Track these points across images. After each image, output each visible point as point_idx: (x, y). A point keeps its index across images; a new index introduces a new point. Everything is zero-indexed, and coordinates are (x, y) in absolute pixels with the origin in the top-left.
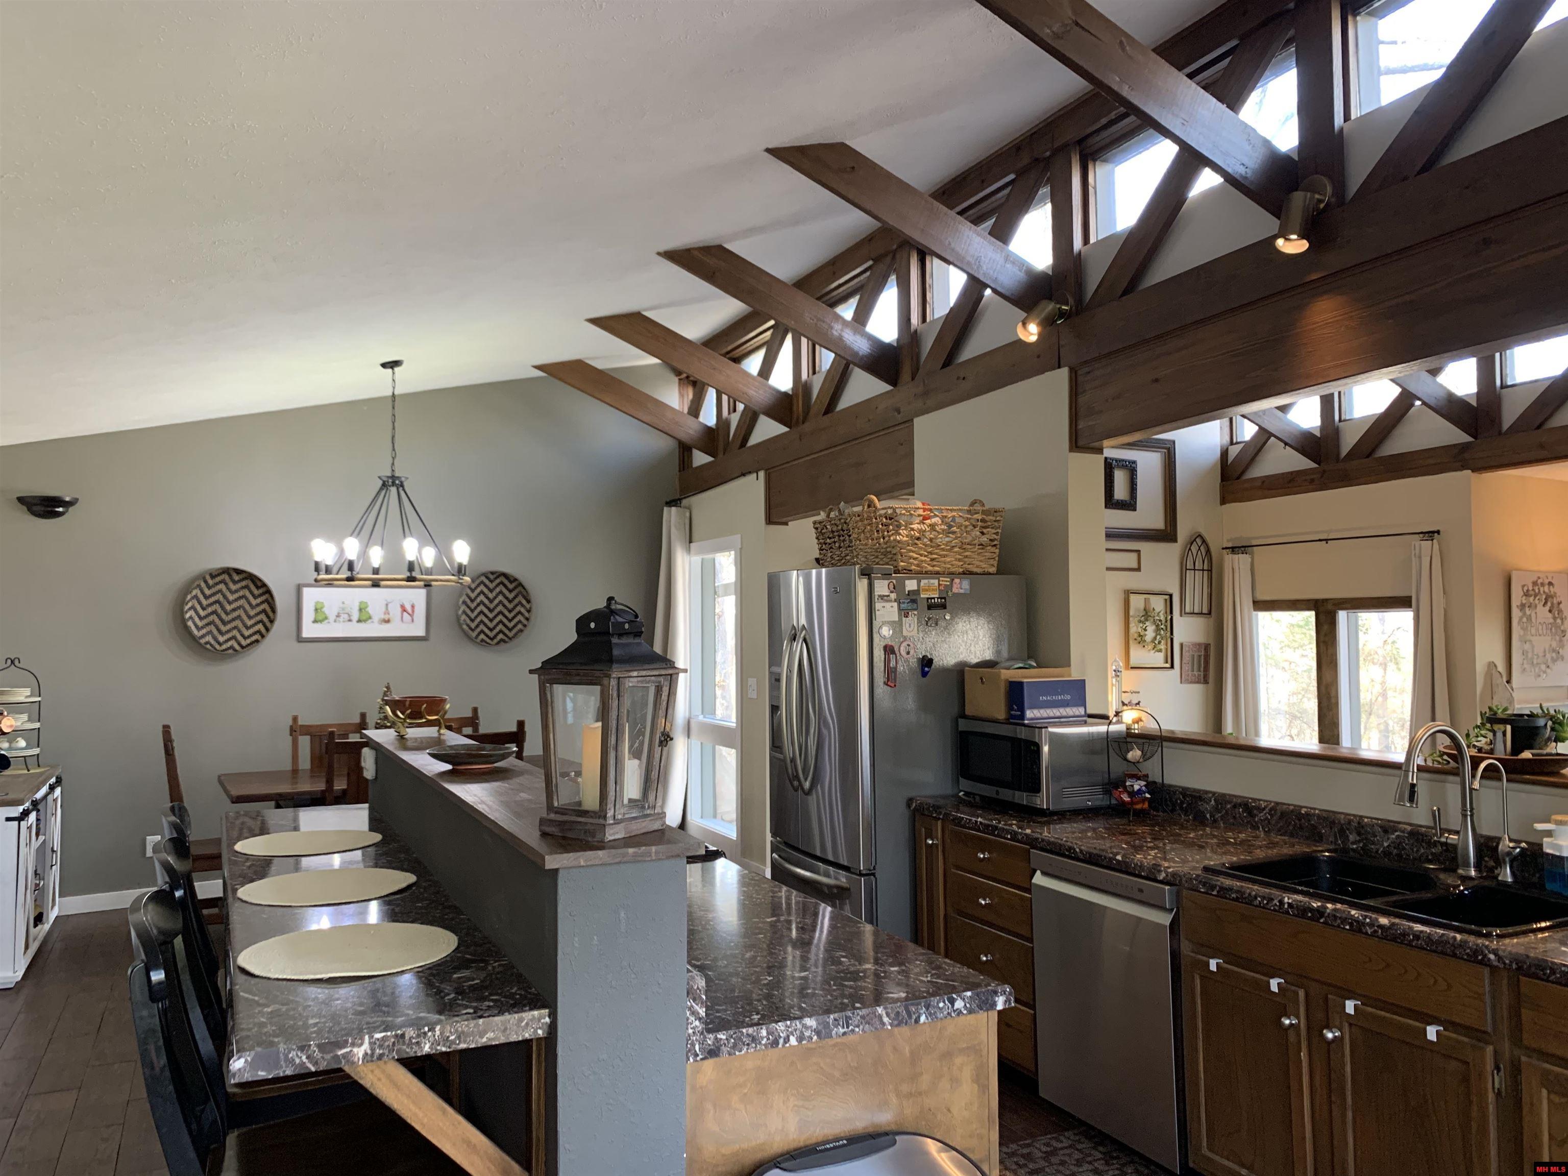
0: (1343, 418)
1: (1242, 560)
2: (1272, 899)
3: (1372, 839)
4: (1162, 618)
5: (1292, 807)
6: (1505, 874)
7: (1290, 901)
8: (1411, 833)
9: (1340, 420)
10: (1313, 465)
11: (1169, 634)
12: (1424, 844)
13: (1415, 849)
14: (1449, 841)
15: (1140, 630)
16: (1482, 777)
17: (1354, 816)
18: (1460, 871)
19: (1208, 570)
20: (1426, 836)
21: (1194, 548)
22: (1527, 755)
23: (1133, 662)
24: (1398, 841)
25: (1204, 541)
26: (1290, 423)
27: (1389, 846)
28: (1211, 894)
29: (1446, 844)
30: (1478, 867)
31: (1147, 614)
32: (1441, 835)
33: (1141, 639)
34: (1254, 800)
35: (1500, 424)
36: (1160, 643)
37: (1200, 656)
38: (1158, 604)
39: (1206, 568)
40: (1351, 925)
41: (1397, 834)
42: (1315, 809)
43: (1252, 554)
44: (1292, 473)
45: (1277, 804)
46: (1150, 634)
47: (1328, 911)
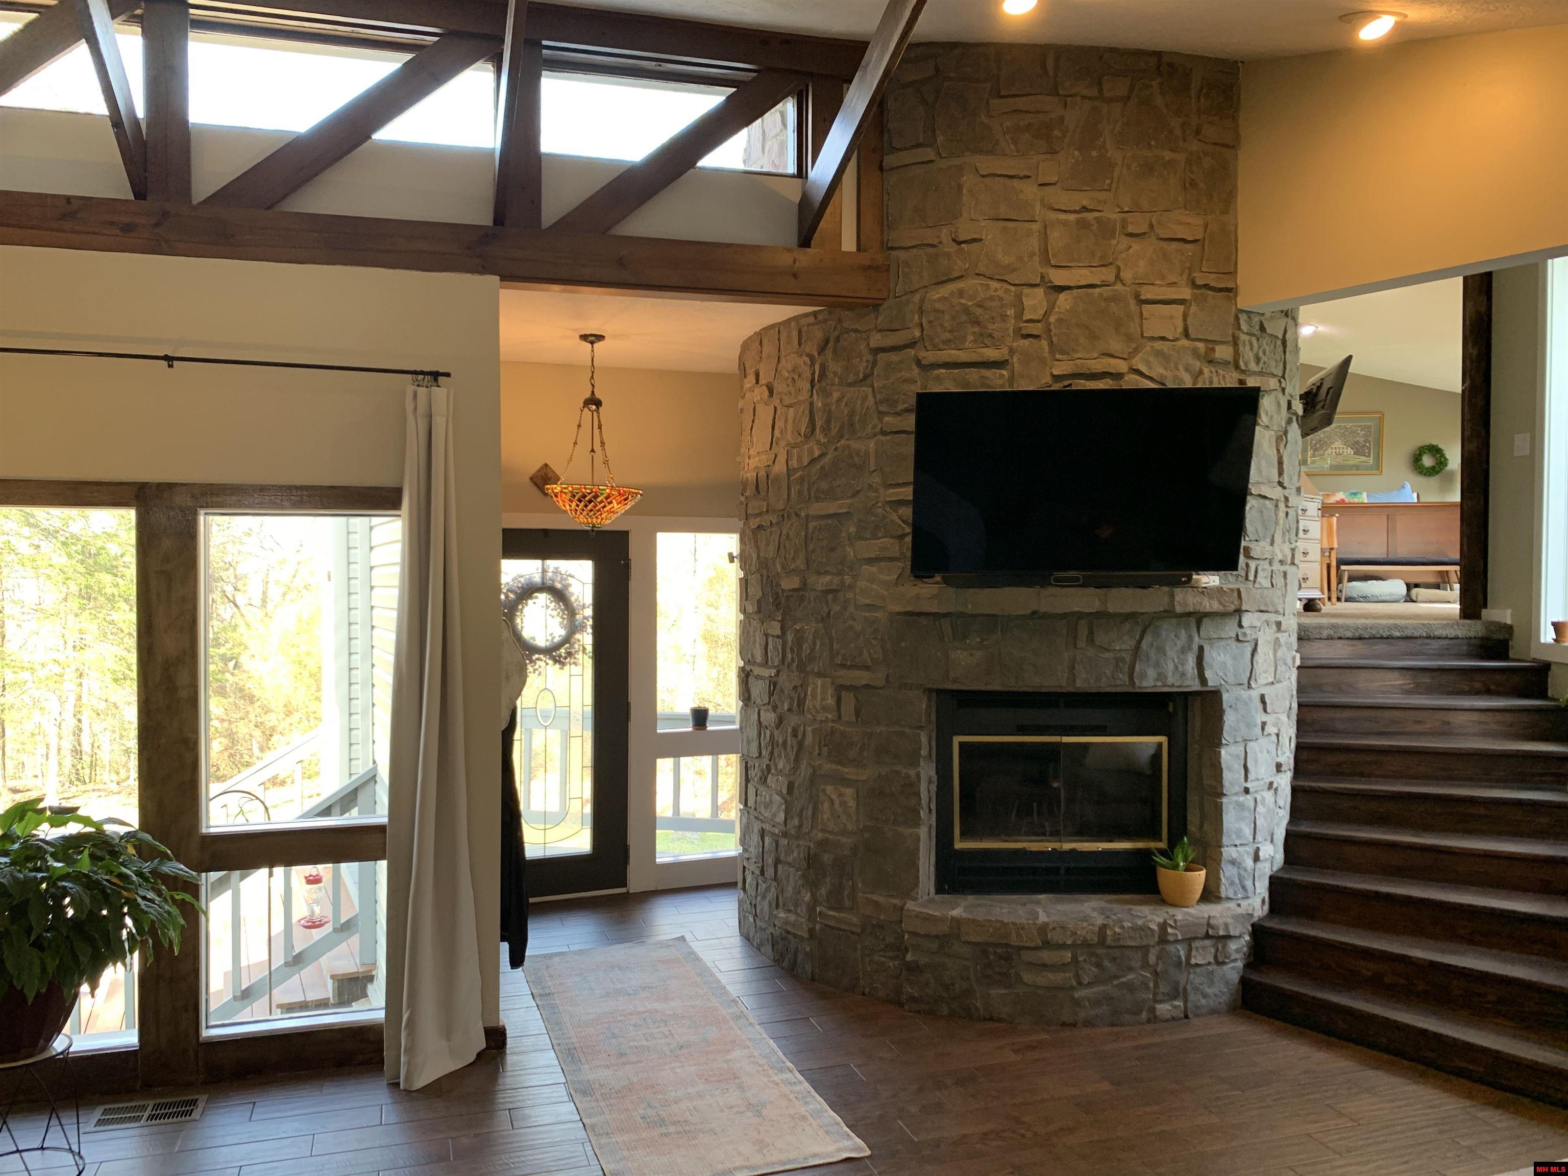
35: (538, 214)
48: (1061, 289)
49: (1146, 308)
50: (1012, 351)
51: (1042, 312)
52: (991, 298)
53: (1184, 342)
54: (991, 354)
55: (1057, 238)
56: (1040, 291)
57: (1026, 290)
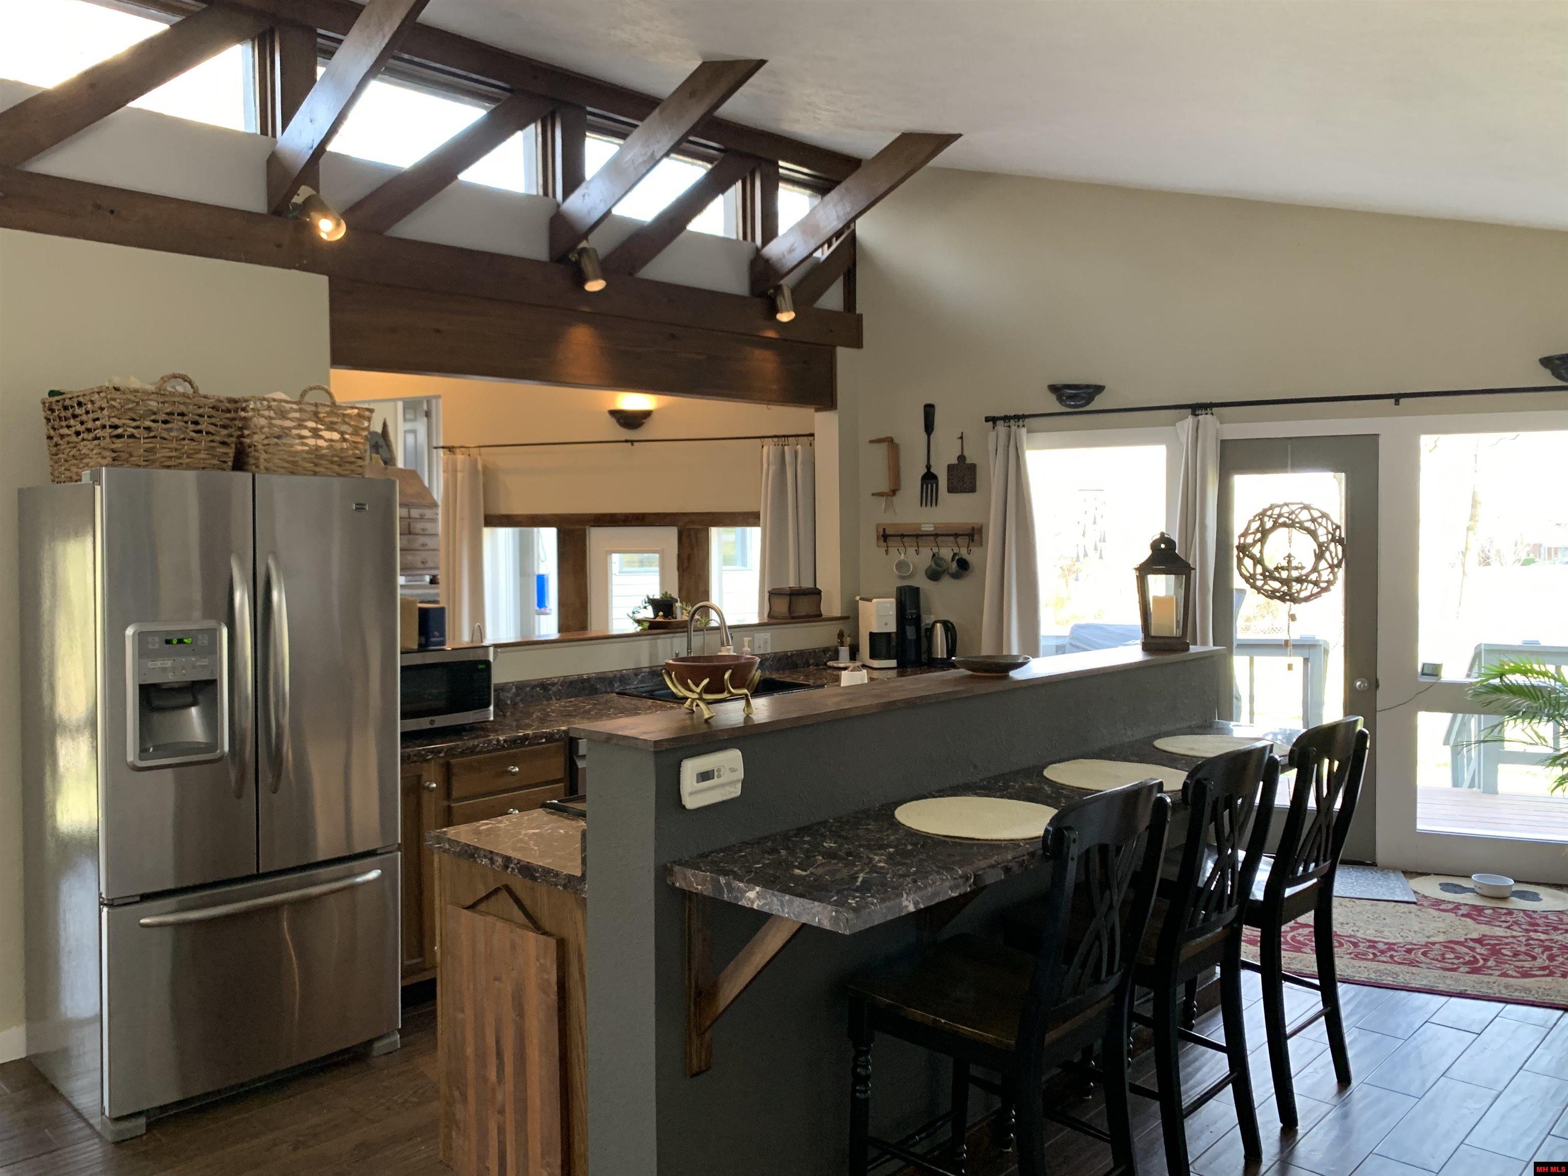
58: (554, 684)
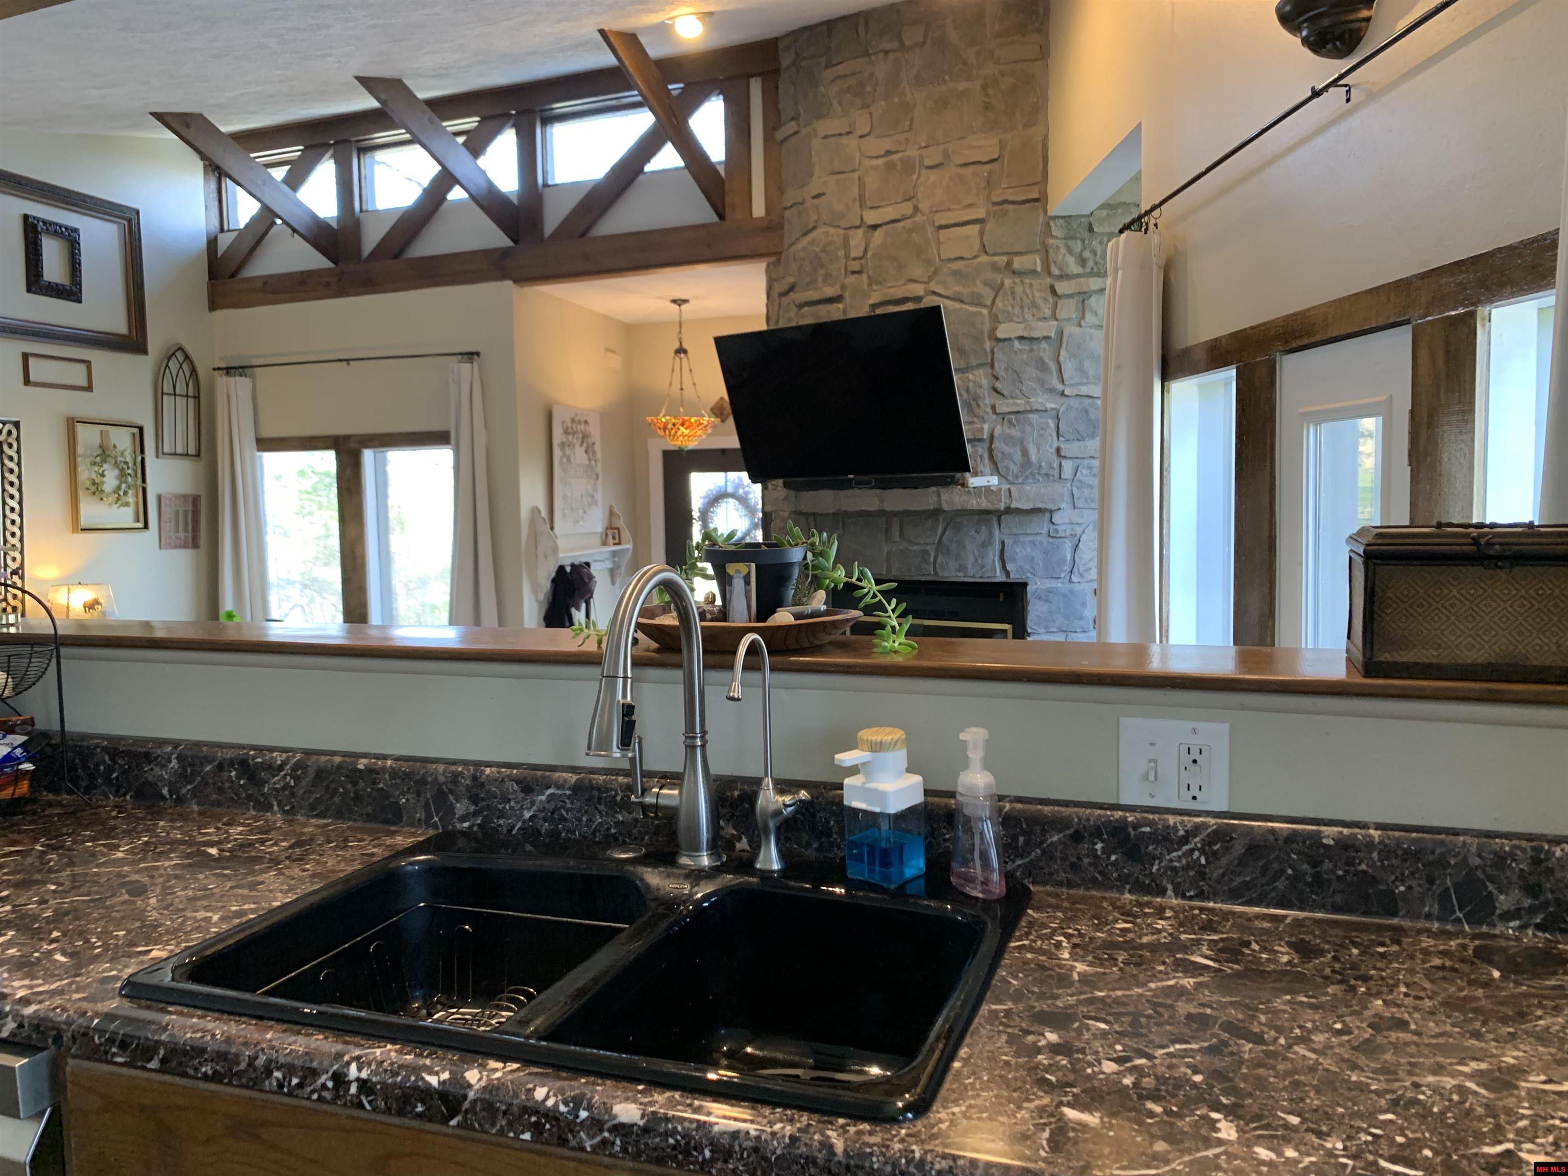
0: (364, 208)
1: (240, 386)
2: (314, 1073)
3: (500, 807)
4: (129, 459)
5: (337, 759)
6: (768, 859)
7: (364, 1075)
8: (577, 788)
9: (361, 211)
10: (328, 264)
11: (139, 481)
12: (602, 807)
13: (584, 819)
14: (662, 802)
15: (94, 476)
16: (746, 668)
17: (465, 763)
18: (684, 860)
19: (194, 397)
20: (607, 790)
21: (174, 366)
22: (783, 617)
23: (83, 523)
24: (551, 806)
25: (187, 357)
26: (300, 205)
27: (533, 817)
28: (145, 1069)
29: (656, 807)
30: (715, 847)
31: (104, 453)
32: (644, 791)
33: (96, 489)
34: (259, 749)
35: (542, 230)
36: (125, 493)
37: (186, 513)
38: (122, 440)
39: (191, 393)
40: (537, 1128)
41: (549, 791)
42: (385, 757)
43: (253, 378)
44: (302, 273)
45: (308, 753)
46: (111, 480)
47: (471, 1095)
48: (875, 227)
49: (943, 232)
50: (843, 287)
51: (862, 249)
52: (831, 243)
53: (984, 259)
54: (830, 292)
55: (872, 182)
56: (860, 232)
57: (851, 232)
58: (273, 769)
